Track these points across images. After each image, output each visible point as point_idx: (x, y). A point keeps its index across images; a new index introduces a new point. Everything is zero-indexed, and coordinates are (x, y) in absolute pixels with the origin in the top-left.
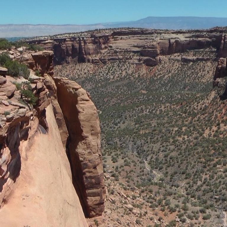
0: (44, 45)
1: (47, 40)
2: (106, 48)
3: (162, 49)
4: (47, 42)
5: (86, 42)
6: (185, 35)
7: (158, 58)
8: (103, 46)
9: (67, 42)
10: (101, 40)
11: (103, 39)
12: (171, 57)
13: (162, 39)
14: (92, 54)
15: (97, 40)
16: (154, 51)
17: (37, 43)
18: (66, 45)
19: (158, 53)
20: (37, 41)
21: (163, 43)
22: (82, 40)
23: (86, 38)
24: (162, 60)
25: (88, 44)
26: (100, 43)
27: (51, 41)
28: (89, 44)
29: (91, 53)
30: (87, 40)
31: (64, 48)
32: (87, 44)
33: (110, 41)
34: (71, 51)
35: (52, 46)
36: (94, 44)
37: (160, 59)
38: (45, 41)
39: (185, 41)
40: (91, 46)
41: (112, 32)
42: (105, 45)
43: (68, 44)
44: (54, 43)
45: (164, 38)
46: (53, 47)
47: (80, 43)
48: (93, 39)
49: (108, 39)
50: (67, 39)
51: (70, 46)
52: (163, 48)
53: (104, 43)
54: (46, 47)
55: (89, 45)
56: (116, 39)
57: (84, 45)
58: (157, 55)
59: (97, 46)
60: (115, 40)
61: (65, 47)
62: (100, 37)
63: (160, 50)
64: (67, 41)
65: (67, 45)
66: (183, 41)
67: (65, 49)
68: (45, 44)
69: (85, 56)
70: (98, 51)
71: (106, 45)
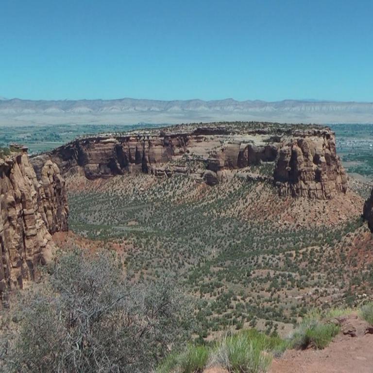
0: (105, 145)
1: (109, 138)
2: (181, 152)
3: (229, 159)
4: (108, 140)
5: (151, 143)
6: (264, 137)
7: (220, 173)
8: (177, 150)
9: (130, 143)
10: (174, 141)
11: (178, 140)
12: (238, 172)
13: (231, 143)
14: (159, 161)
15: (167, 142)
16: (215, 161)
17: (95, 141)
18: (129, 146)
19: (221, 165)
20: (95, 139)
21: (231, 149)
22: (147, 141)
23: (152, 137)
24: (224, 177)
25: (154, 146)
26: (172, 146)
27: (113, 140)
28: (157, 147)
29: (156, 160)
30: (154, 141)
31: (125, 151)
32: (152, 146)
33: (190, 142)
34: (134, 155)
35: (113, 147)
36: (163, 146)
37: (222, 176)
38: (106, 139)
39: (260, 148)
40: (159, 150)
41: (196, 129)
42: (180, 149)
43: (131, 145)
44: (116, 143)
45: (234, 141)
46: (114, 149)
47: (143, 145)
48: (163, 138)
49: (187, 140)
50: (131, 138)
51: (134, 149)
52: (229, 157)
53: (179, 146)
54: (106, 148)
55: (155, 148)
56: (199, 140)
57: (149, 148)
58: (220, 168)
59: (167, 149)
60: (198, 142)
61: (126, 149)
62: (173, 137)
63: (225, 161)
64: (131, 141)
65: (131, 147)
66: (258, 147)
67: (127, 151)
68: (105, 143)
69: (148, 164)
70: (169, 157)
71: (182, 149)
